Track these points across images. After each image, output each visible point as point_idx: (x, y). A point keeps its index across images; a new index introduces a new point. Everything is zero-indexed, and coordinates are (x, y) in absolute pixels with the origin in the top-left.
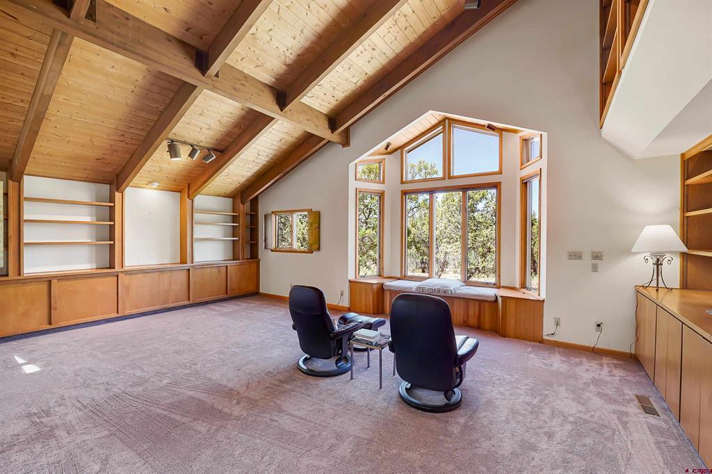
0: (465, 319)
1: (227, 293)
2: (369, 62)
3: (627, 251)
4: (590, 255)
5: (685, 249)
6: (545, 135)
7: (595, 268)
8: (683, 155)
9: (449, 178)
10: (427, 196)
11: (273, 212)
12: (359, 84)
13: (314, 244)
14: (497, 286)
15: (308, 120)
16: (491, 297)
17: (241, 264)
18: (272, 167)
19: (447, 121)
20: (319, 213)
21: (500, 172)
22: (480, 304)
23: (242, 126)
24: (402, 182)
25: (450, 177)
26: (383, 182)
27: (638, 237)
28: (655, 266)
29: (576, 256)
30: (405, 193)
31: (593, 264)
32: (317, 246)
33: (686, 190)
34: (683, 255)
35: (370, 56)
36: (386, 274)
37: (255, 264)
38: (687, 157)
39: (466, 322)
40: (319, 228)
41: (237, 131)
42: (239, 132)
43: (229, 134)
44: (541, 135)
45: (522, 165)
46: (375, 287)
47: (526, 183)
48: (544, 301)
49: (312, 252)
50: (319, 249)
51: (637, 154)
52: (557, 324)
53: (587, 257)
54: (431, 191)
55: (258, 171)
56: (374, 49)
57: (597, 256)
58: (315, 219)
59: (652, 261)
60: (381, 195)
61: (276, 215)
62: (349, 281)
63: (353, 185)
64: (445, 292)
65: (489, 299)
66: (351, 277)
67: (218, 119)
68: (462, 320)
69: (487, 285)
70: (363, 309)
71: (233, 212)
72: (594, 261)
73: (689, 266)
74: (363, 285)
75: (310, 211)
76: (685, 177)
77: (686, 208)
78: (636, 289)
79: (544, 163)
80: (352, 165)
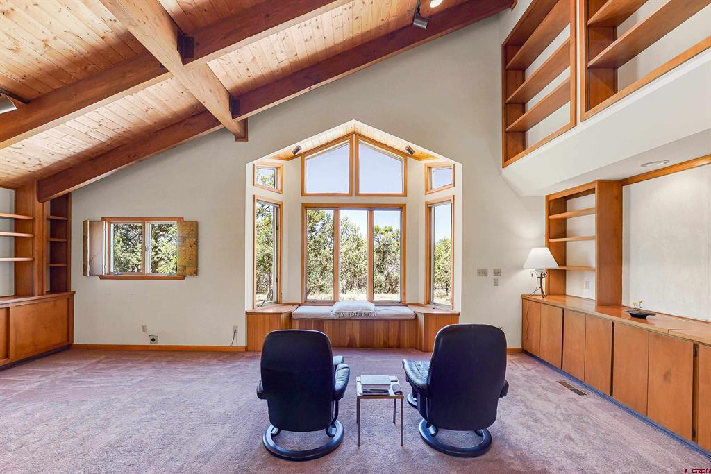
0: (386, 340)
1: (7, 356)
2: (306, 41)
3: (521, 268)
4: (493, 271)
5: (553, 265)
6: (459, 166)
7: (496, 283)
8: (547, 197)
9: (356, 196)
10: (331, 212)
11: (104, 219)
12: (283, 65)
13: (190, 267)
14: (403, 303)
15: (211, 91)
16: (411, 315)
17: (36, 303)
18: (115, 149)
19: (354, 135)
20: (197, 223)
21: (405, 195)
22: (399, 323)
23: (89, 68)
24: (303, 194)
25: (358, 195)
26: (281, 192)
28: (539, 279)
29: (483, 273)
30: (306, 207)
31: (494, 279)
32: (194, 269)
33: (549, 221)
35: (311, 33)
36: (284, 300)
37: (66, 301)
38: (551, 199)
39: (386, 343)
40: (196, 244)
41: (76, 73)
42: (79, 77)
43: (55, 73)
44: (454, 165)
45: (427, 190)
46: (283, 317)
47: (430, 208)
48: (459, 314)
49: (182, 277)
50: (196, 273)
51: (527, 192)
53: (490, 273)
54: (337, 208)
55: (86, 151)
56: (318, 28)
57: (497, 273)
58: (191, 232)
60: (279, 207)
61: (110, 224)
62: (247, 313)
63: (250, 191)
64: (367, 315)
65: (410, 317)
66: (249, 308)
67: (45, 37)
68: (382, 343)
69: (393, 303)
71: (16, 214)
72: (496, 277)
73: (552, 279)
74: (267, 317)
75: (180, 220)
76: (550, 213)
77: (549, 236)
78: (523, 298)
79: (458, 191)
80: (249, 166)
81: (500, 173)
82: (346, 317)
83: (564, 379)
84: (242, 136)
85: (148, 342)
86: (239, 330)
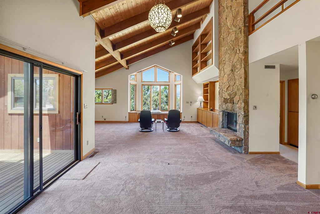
3: (196, 101)
5: (204, 101)
6: (182, 76)
7: (191, 105)
8: (203, 84)
9: (156, 82)
13: (114, 101)
19: (156, 66)
20: (116, 90)
21: (169, 82)
24: (142, 82)
26: (136, 82)
27: (197, 99)
29: (188, 103)
30: (143, 85)
33: (204, 90)
34: (204, 102)
36: (137, 110)
40: (116, 95)
45: (175, 81)
46: (138, 114)
47: (176, 86)
48: (182, 113)
49: (112, 104)
50: (116, 103)
51: (198, 83)
52: (184, 117)
53: (189, 103)
54: (151, 85)
57: (191, 103)
58: (115, 92)
59: (200, 103)
60: (136, 85)
62: (128, 113)
63: (129, 82)
64: (159, 113)
66: (129, 111)
69: (166, 111)
70: (134, 121)
73: (205, 104)
74: (134, 114)
75: (112, 89)
76: (204, 88)
77: (204, 93)
78: (197, 109)
79: (181, 82)
80: (129, 76)
81: (192, 78)
82: (154, 114)
83: (201, 125)
84: (128, 69)
85: (103, 120)
86: (127, 117)
